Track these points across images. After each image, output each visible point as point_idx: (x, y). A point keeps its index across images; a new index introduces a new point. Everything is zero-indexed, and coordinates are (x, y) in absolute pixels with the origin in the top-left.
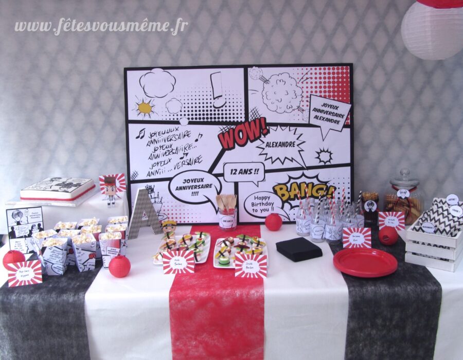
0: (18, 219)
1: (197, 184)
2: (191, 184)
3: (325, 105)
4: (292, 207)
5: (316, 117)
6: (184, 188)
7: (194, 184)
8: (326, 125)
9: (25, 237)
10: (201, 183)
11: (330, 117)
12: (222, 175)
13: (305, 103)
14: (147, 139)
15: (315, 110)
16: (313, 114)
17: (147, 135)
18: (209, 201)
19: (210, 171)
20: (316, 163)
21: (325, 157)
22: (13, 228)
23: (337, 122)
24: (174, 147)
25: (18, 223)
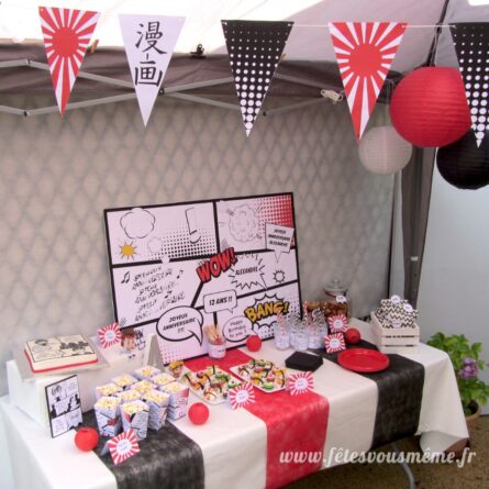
0: (57, 395)
1: (182, 320)
2: (176, 321)
3: (276, 231)
4: (260, 327)
5: (271, 242)
6: (171, 327)
7: (179, 321)
8: (278, 249)
9: (65, 412)
10: (185, 319)
11: (280, 241)
12: (203, 307)
13: (263, 231)
14: (132, 282)
15: (270, 236)
16: (269, 239)
17: (132, 278)
18: (194, 334)
19: (192, 306)
20: (274, 283)
21: (279, 277)
22: (53, 406)
23: (286, 245)
24: (158, 287)
25: (58, 399)
